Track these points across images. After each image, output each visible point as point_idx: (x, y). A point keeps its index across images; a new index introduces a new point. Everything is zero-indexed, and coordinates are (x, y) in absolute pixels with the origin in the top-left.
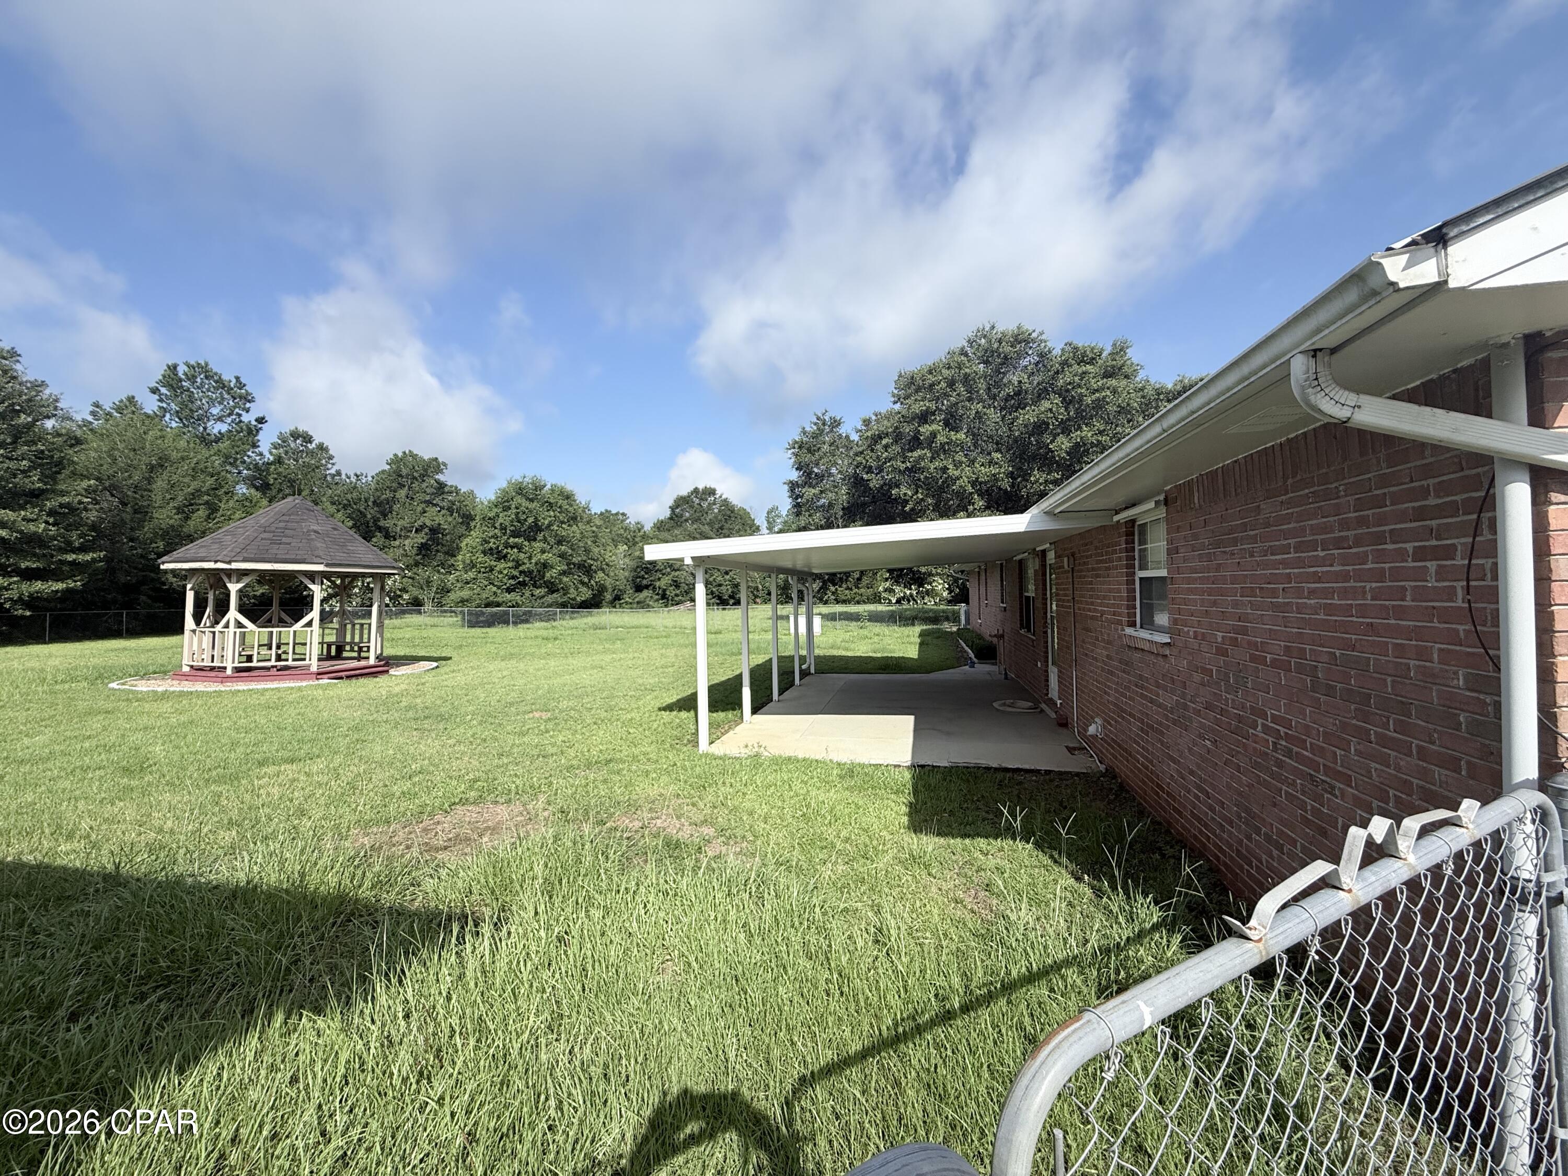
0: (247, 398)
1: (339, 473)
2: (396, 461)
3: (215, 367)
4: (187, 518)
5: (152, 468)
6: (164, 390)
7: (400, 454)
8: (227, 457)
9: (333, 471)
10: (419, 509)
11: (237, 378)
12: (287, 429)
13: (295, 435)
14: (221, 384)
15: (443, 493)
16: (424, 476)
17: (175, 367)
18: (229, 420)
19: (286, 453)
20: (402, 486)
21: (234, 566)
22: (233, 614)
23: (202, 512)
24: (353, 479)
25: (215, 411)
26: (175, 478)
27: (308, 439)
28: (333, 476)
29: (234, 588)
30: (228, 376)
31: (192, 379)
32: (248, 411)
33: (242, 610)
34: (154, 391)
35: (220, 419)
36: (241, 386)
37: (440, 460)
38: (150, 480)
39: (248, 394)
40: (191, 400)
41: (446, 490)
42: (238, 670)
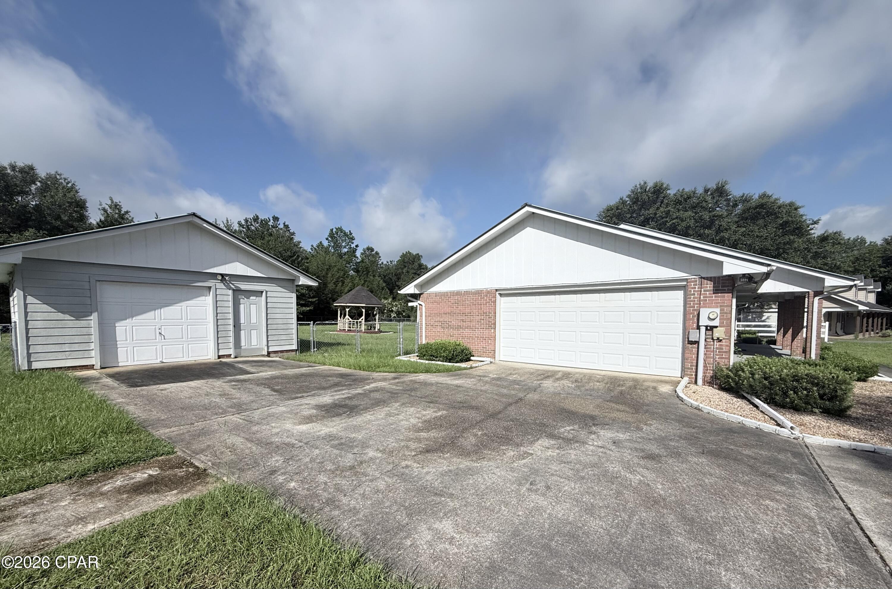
0: (353, 239)
1: (382, 263)
2: (403, 256)
3: (344, 228)
4: (336, 286)
5: (327, 269)
6: (329, 239)
7: (405, 253)
8: (347, 261)
9: (380, 263)
10: (411, 277)
11: (350, 231)
12: (365, 247)
13: (368, 249)
14: (345, 234)
15: (421, 269)
16: (413, 262)
17: (332, 229)
18: (347, 247)
19: (365, 256)
20: (405, 267)
21: (348, 305)
22: (347, 317)
23: (340, 284)
24: (389, 263)
25: (343, 244)
26: (333, 273)
27: (372, 250)
28: (380, 264)
29: (347, 310)
30: (347, 231)
31: (337, 233)
32: (353, 243)
33: (349, 315)
34: (327, 239)
35: (345, 247)
36: (351, 234)
37: (420, 254)
38: (327, 274)
39: (353, 237)
40: (337, 240)
41: (423, 267)
42: (348, 330)
